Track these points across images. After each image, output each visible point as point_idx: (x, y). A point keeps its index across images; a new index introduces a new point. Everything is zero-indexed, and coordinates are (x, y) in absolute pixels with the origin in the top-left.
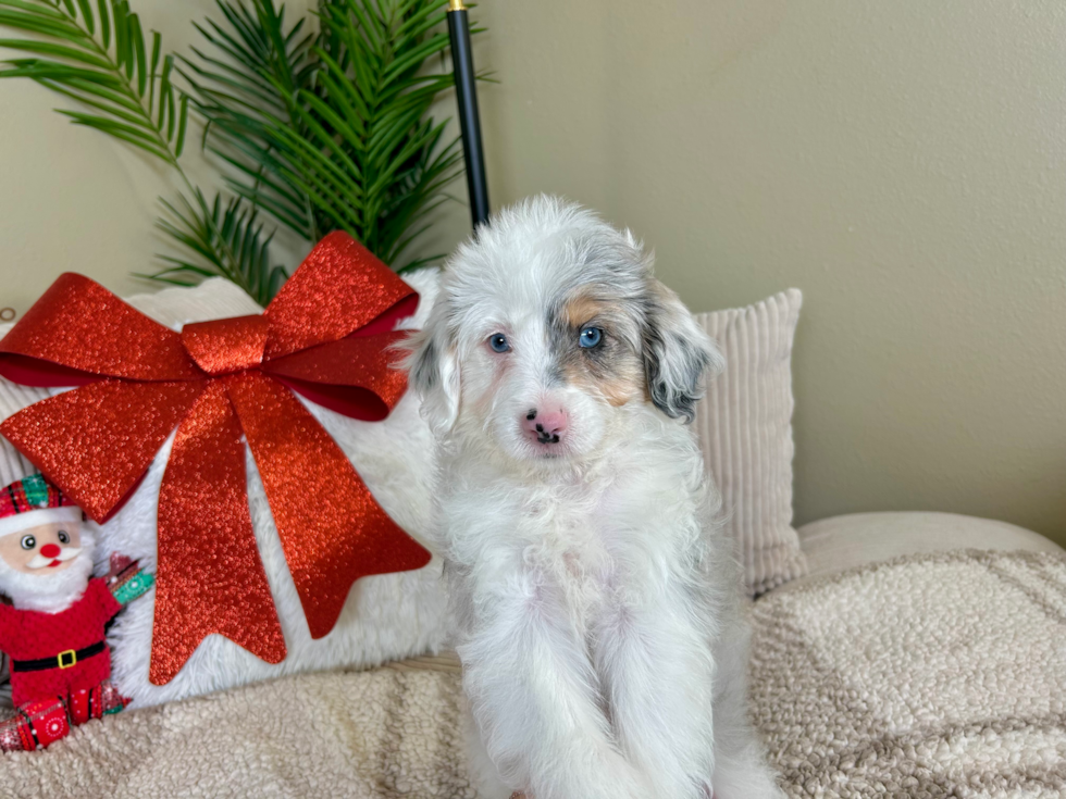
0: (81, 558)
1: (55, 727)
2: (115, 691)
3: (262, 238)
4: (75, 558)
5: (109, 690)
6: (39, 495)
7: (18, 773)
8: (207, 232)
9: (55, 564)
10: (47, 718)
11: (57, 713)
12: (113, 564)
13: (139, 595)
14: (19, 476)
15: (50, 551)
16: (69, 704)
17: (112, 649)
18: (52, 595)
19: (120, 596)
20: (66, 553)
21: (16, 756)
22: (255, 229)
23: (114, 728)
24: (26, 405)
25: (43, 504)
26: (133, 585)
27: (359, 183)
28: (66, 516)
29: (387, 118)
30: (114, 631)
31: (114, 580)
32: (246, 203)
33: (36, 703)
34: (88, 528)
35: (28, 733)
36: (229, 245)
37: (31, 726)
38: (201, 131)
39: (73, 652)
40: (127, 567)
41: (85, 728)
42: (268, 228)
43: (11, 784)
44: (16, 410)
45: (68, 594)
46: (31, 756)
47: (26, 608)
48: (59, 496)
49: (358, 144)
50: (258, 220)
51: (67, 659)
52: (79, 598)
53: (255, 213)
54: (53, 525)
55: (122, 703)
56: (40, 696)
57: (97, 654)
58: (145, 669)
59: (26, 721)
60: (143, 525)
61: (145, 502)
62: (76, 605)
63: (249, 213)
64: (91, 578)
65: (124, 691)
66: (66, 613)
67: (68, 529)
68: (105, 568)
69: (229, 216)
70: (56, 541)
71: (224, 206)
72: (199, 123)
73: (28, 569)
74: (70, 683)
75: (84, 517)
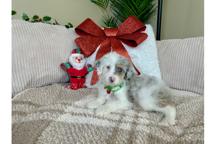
0: (83, 63)
1: (76, 88)
2: (85, 85)
3: (117, 25)
4: (83, 62)
5: (84, 85)
6: (79, 51)
7: (70, 91)
8: (109, 23)
9: (80, 62)
10: (75, 86)
11: (76, 85)
12: (88, 65)
13: (91, 71)
14: (76, 48)
15: (79, 60)
16: (78, 85)
17: (86, 79)
18: (78, 67)
19: (88, 70)
20: (81, 61)
21: (70, 89)
22: (116, 24)
23: (84, 90)
24: (78, 37)
25: (79, 53)
26: (90, 69)
27: (136, 15)
28: (82, 56)
29: (144, 3)
30: (86, 76)
31: (88, 67)
32: (116, 18)
33: (73, 83)
34: (85, 59)
35: (72, 87)
36: (112, 25)
37: (72, 86)
38: (110, 5)
39: (80, 77)
40: (90, 66)
41: (80, 89)
42: (119, 23)
43: (68, 93)
44: (77, 38)
45: (81, 68)
46: (72, 90)
47: (75, 68)
48: (82, 52)
49: (137, 8)
50: (117, 22)
51: (79, 77)
52: (82, 69)
53: (117, 21)
54: (80, 56)
55: (85, 87)
56: (74, 82)
57: (83, 78)
58: (90, 83)
59: (72, 85)
60: (93, 59)
61: (94, 55)
62: (82, 70)
63: (116, 21)
64: (84, 67)
65: (86, 85)
66: (80, 70)
67: (82, 58)
68: (87, 66)
69: (113, 21)
70: (80, 59)
71: (112, 19)
72: (110, 4)
73: (76, 62)
74: (79, 82)
75: (85, 57)
